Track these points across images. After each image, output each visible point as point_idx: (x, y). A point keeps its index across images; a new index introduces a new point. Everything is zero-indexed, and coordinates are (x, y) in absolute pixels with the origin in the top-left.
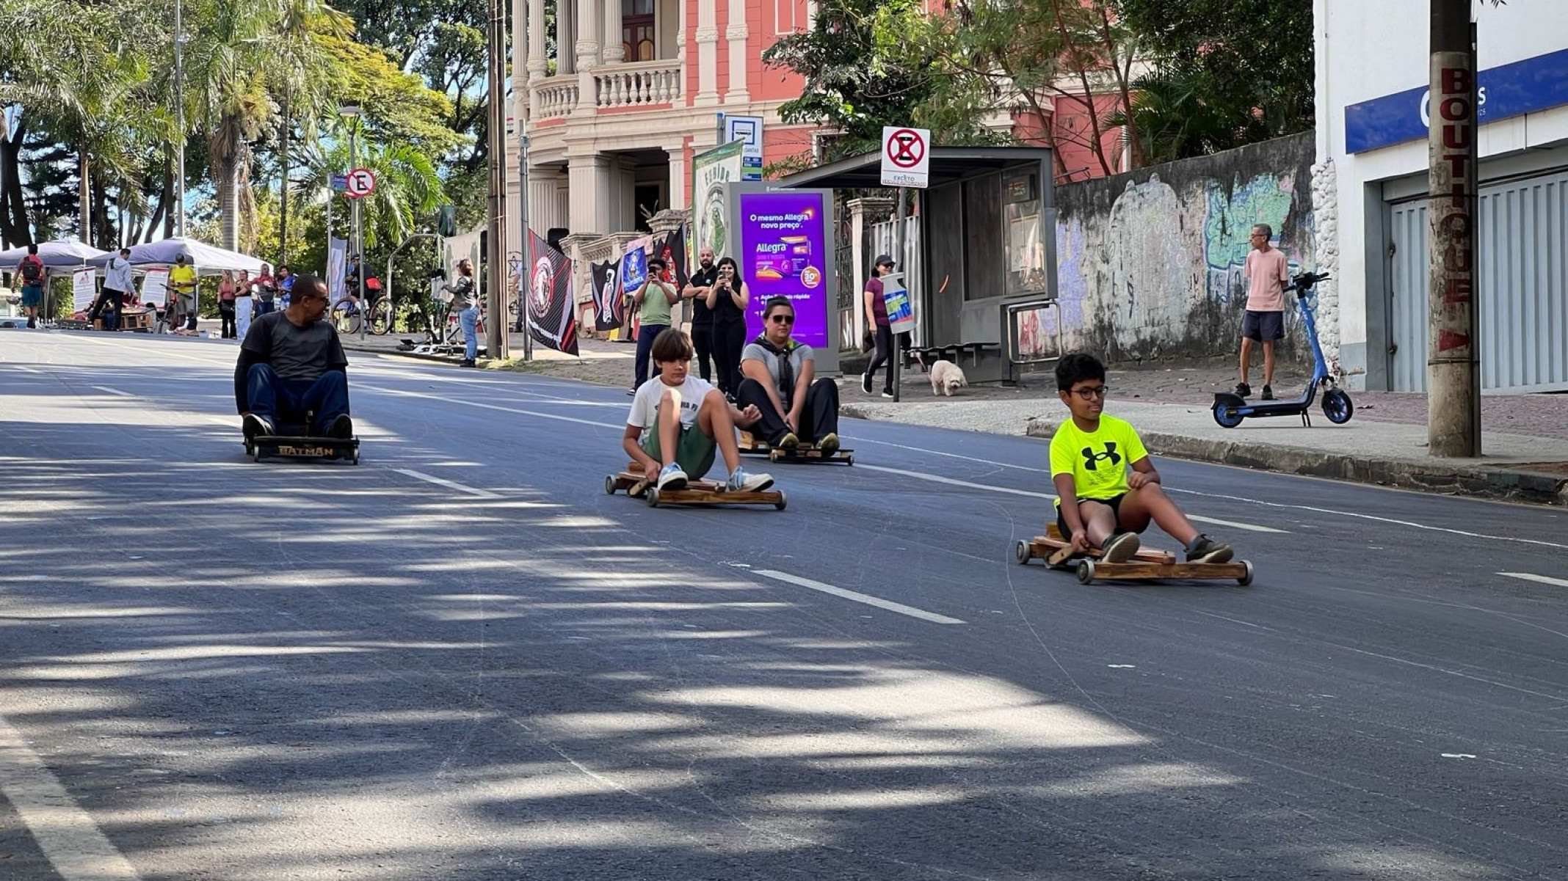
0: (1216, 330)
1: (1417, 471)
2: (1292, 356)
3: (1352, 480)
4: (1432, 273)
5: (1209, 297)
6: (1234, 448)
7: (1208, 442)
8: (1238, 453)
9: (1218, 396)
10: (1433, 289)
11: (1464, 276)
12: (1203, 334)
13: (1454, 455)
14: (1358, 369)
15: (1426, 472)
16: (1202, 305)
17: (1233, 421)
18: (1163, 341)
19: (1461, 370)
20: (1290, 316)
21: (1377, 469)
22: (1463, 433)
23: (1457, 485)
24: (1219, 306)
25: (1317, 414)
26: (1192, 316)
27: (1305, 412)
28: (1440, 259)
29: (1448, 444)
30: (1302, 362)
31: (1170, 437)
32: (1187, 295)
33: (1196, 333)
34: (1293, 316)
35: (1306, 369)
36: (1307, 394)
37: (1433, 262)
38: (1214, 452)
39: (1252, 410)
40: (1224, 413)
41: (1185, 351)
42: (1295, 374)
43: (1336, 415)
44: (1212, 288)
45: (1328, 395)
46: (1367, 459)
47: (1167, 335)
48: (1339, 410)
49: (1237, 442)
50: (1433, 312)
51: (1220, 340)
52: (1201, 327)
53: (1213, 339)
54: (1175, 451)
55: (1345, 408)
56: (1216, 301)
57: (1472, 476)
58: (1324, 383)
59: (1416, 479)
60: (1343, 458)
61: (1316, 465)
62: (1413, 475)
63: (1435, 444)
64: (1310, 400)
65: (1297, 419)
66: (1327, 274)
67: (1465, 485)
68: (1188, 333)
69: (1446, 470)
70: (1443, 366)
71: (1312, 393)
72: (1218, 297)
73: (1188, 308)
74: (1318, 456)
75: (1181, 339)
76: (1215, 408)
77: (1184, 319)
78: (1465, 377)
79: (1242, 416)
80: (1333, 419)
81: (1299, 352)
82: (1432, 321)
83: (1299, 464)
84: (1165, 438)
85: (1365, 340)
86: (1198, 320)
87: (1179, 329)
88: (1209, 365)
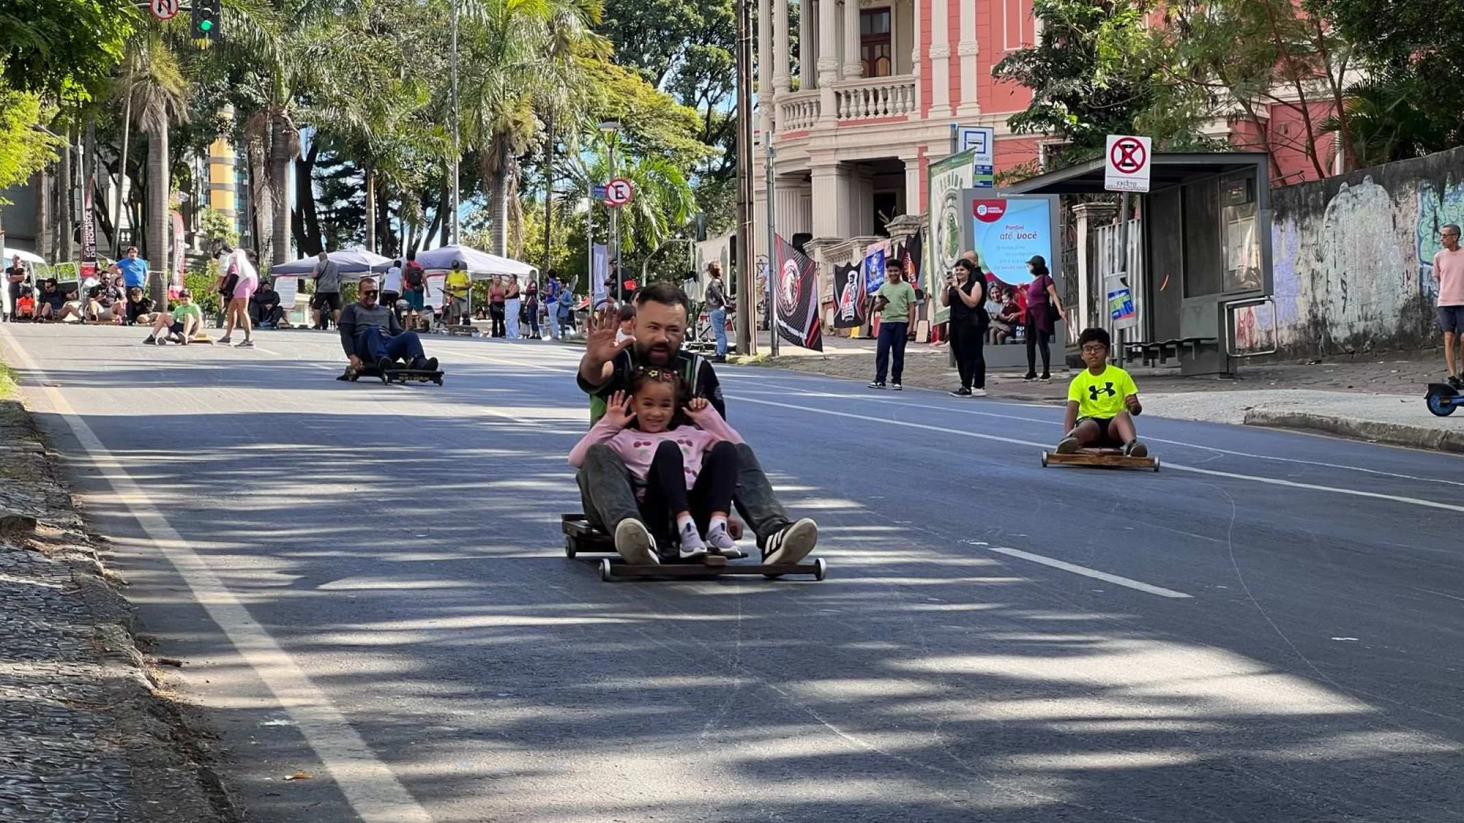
0: (1428, 324)
5: (1421, 293)
6: (1447, 435)
7: (1421, 431)
8: (1452, 441)
9: (1431, 386)
12: (1416, 328)
16: (1414, 300)
17: (1447, 411)
18: (1376, 334)
26: (1404, 310)
31: (1384, 425)
32: (1400, 290)
33: (1408, 327)
38: (1428, 440)
40: (1437, 402)
41: (1398, 344)
44: (1424, 284)
47: (1380, 329)
49: (1451, 430)
51: (1432, 333)
52: (1414, 321)
53: (1426, 331)
54: (1389, 438)
56: (1429, 296)
68: (1401, 327)
72: (1429, 292)
73: (1401, 303)
75: (1393, 333)
76: (1428, 398)
77: (1397, 313)
79: (1455, 406)
84: (1380, 426)
86: (1409, 314)
87: (1391, 323)
88: (1421, 358)
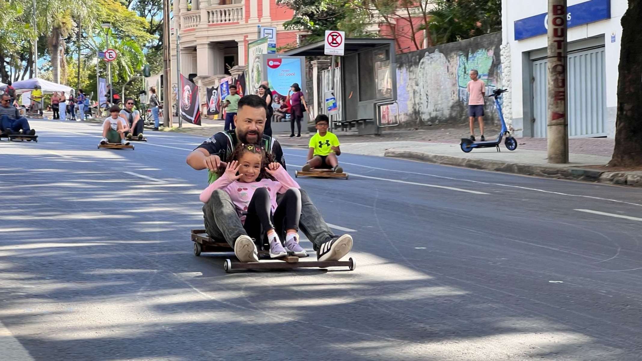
0: (462, 113)
1: (543, 169)
2: (493, 123)
3: (517, 173)
4: (549, 88)
5: (459, 99)
6: (469, 161)
7: (458, 159)
8: (471, 163)
9: (462, 140)
10: (550, 95)
11: (562, 89)
12: (457, 115)
13: (558, 163)
14: (519, 128)
15: (547, 170)
16: (456, 103)
17: (469, 150)
18: (440, 117)
19: (561, 128)
20: (492, 107)
21: (526, 169)
22: (561, 154)
23: (559, 175)
24: (463, 103)
25: (503, 147)
26: (452, 107)
27: (498, 146)
28: (552, 83)
29: (557, 158)
30: (497, 126)
31: (443, 156)
32: (450, 98)
33: (454, 114)
34: (493, 107)
35: (499, 129)
36: (498, 138)
37: (549, 84)
38: (462, 162)
39: (476, 145)
40: (465, 146)
41: (449, 122)
42: (494, 131)
43: (510, 147)
44: (460, 96)
45: (507, 138)
46: (523, 165)
47: (442, 115)
48: (512, 145)
49: (470, 158)
50: (550, 104)
51: (464, 117)
52: (456, 112)
53: (461, 116)
54: (445, 162)
55: (514, 144)
56: (462, 101)
57: (565, 171)
58: (505, 134)
59: (543, 172)
60: (513, 164)
61: (502, 167)
62: (541, 171)
63: (550, 158)
64: (500, 141)
65: (494, 149)
66: (506, 90)
67: (562, 175)
68: (451, 114)
69: (555, 168)
70: (553, 126)
71: (501, 138)
72: (463, 99)
73: (451, 104)
74: (503, 164)
75: (448, 117)
76: (461, 145)
77: (449, 108)
78: (562, 131)
79: (472, 148)
80: (509, 149)
81: (496, 122)
82: (549, 108)
83: (496, 167)
84: (441, 157)
85: (522, 116)
86: (455, 109)
87: (447, 113)
88: (459, 128)
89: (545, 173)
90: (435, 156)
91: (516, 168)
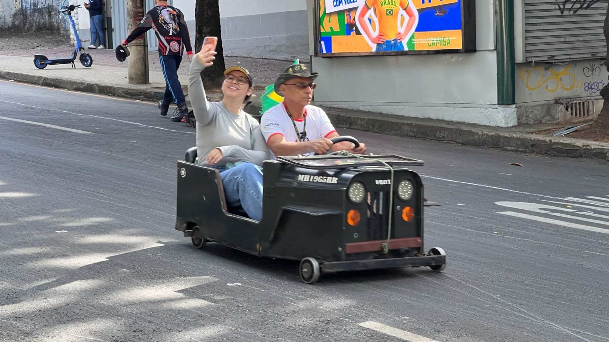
0: (26, 22)
1: (125, 90)
2: (59, 34)
3: (98, 93)
4: (128, 8)
5: (22, 8)
6: (46, 79)
7: (34, 76)
8: (48, 81)
9: (36, 56)
10: (128, 15)
11: (140, 10)
12: (20, 23)
13: (139, 83)
14: (87, 39)
15: (129, 91)
16: (19, 11)
17: (43, 66)
18: (3, 25)
19: (141, 48)
20: (57, 17)
21: (108, 89)
22: (142, 74)
23: (142, 97)
24: (26, 12)
25: (78, 63)
26: (15, 15)
27: (73, 62)
28: (131, 3)
29: (137, 78)
30: (63, 36)
31: (17, 74)
32: (12, 7)
33: (17, 23)
34: (59, 17)
35: (65, 39)
36: (73, 55)
37: (128, 4)
38: (37, 81)
39: (51, 62)
40: (39, 63)
41: (12, 30)
42: (60, 41)
43: (86, 63)
44: (23, 4)
45: (82, 56)
46: (104, 85)
47: (4, 23)
48: (87, 61)
49: (47, 77)
50: (129, 25)
51: (27, 26)
52: (19, 20)
53: (25, 25)
54: (19, 80)
55: (89, 61)
56: (25, 10)
57: (148, 93)
58: (80, 50)
59: (125, 94)
60: (94, 85)
61: (82, 87)
62: (124, 92)
63: (131, 79)
64: (75, 58)
65: (70, 65)
66: (80, 5)
67: (145, 97)
68: (13, 23)
69: (137, 90)
70: (133, 47)
71: (75, 54)
72: (26, 8)
73: (13, 12)
74: (82, 83)
75: (10, 25)
76: (35, 61)
77: (11, 17)
78: (142, 52)
79: (46, 64)
80: (84, 65)
81: (62, 32)
82: (128, 29)
83: (75, 87)
84: (15, 74)
86: (17, 17)
87: (9, 20)
88: (23, 37)
89: (127, 94)
90: (8, 73)
91: (97, 88)
